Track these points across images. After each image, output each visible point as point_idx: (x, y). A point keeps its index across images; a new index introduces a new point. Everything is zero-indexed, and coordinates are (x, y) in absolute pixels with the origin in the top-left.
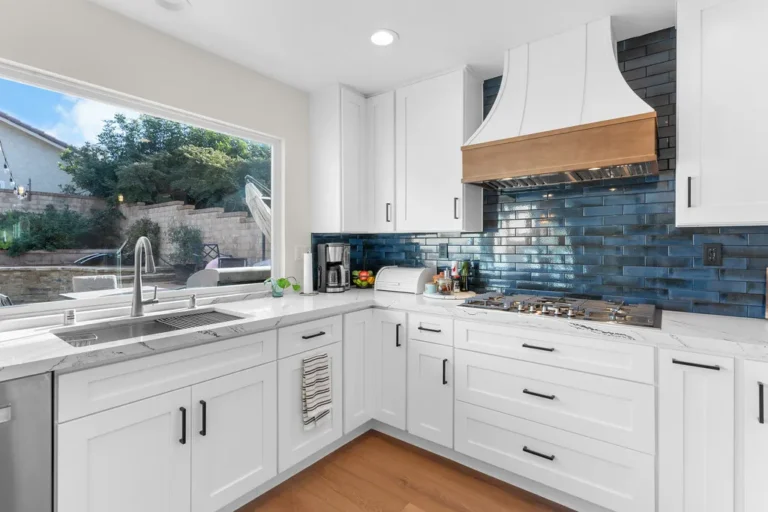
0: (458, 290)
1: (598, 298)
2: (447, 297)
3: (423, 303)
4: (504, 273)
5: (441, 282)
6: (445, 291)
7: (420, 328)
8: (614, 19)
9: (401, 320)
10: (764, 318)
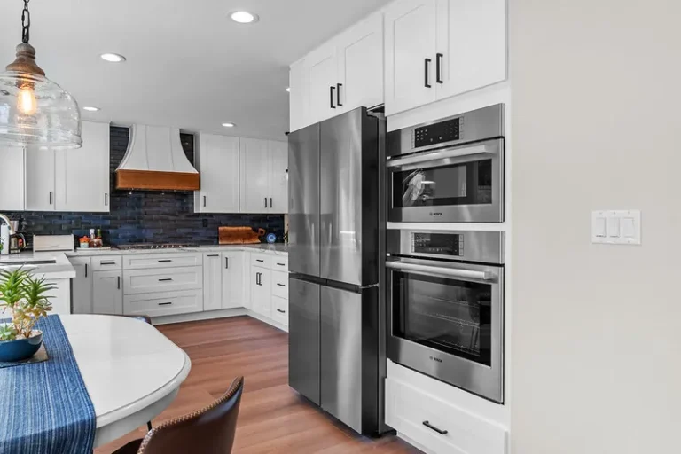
5: (95, 241)
6: (98, 245)
7: (102, 264)
8: (180, 130)
9: (88, 263)
10: (218, 244)
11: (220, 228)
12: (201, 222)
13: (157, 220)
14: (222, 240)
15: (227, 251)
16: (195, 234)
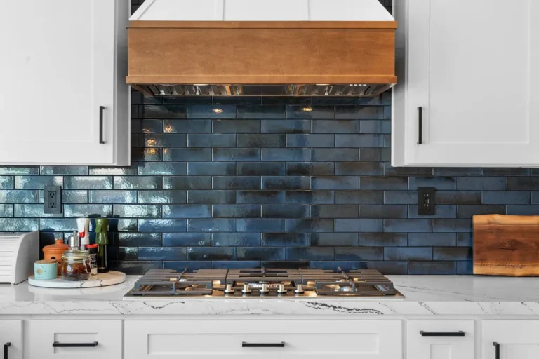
0: (94, 271)
1: (306, 265)
2: (86, 284)
3: (31, 297)
4: (167, 235)
5: (71, 258)
7: (56, 345)
9: (13, 335)
10: (469, 272)
11: (479, 220)
12: (414, 199)
13: (271, 191)
14: (483, 260)
15: (501, 316)
16: (392, 237)
